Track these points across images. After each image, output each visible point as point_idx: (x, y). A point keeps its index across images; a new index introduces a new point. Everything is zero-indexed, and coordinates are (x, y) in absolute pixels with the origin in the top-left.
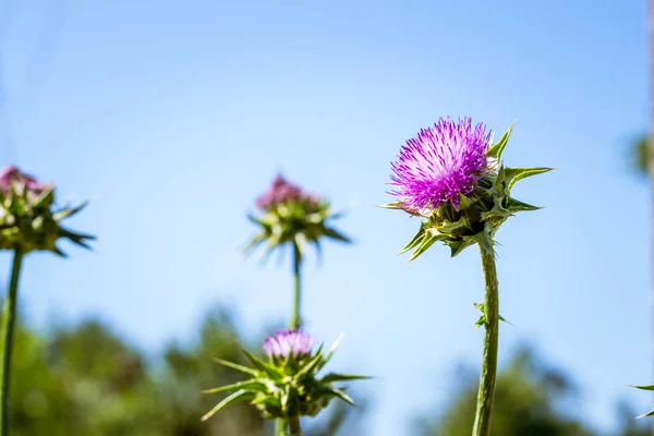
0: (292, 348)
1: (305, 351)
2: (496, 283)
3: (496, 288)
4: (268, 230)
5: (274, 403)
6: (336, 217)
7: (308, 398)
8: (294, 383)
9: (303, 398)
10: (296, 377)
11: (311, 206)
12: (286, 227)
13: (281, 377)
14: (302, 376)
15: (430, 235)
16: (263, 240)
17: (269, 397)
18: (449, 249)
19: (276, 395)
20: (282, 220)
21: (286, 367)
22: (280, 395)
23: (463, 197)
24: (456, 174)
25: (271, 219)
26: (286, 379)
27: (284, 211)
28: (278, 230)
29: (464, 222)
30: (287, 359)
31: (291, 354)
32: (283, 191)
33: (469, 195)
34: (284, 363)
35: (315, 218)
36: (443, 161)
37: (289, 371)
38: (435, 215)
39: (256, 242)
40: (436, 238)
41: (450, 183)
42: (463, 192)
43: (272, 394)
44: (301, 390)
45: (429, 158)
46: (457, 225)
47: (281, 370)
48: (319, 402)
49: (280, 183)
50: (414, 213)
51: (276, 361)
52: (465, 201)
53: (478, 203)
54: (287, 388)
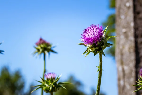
0: (52, 76)
1: (54, 77)
2: (102, 62)
3: (102, 63)
4: (39, 50)
5: (48, 89)
6: (54, 47)
7: (55, 88)
8: (52, 84)
9: (54, 88)
10: (53, 83)
11: (48, 45)
12: (43, 49)
13: (49, 83)
14: (54, 83)
15: (89, 51)
16: (37, 52)
17: (47, 88)
18: (94, 54)
19: (48, 87)
20: (42, 48)
21: (50, 81)
22: (49, 87)
23: (98, 42)
24: (97, 37)
25: (39, 47)
26: (50, 84)
27: (42, 46)
28: (41, 50)
29: (98, 48)
30: (50, 79)
31: (51, 78)
32: (42, 41)
33: (99, 42)
34: (50, 80)
35: (49, 47)
36: (94, 34)
37: (51, 82)
38: (91, 46)
39: (35, 53)
40: (91, 51)
41: (96, 39)
42: (98, 41)
43: (47, 87)
44: (54, 86)
45: (91, 33)
46: (96, 48)
47: (49, 81)
48: (57, 89)
49: (41, 40)
50: (86, 46)
51: (48, 79)
52: (98, 43)
53: (101, 44)
54: (51, 86)
